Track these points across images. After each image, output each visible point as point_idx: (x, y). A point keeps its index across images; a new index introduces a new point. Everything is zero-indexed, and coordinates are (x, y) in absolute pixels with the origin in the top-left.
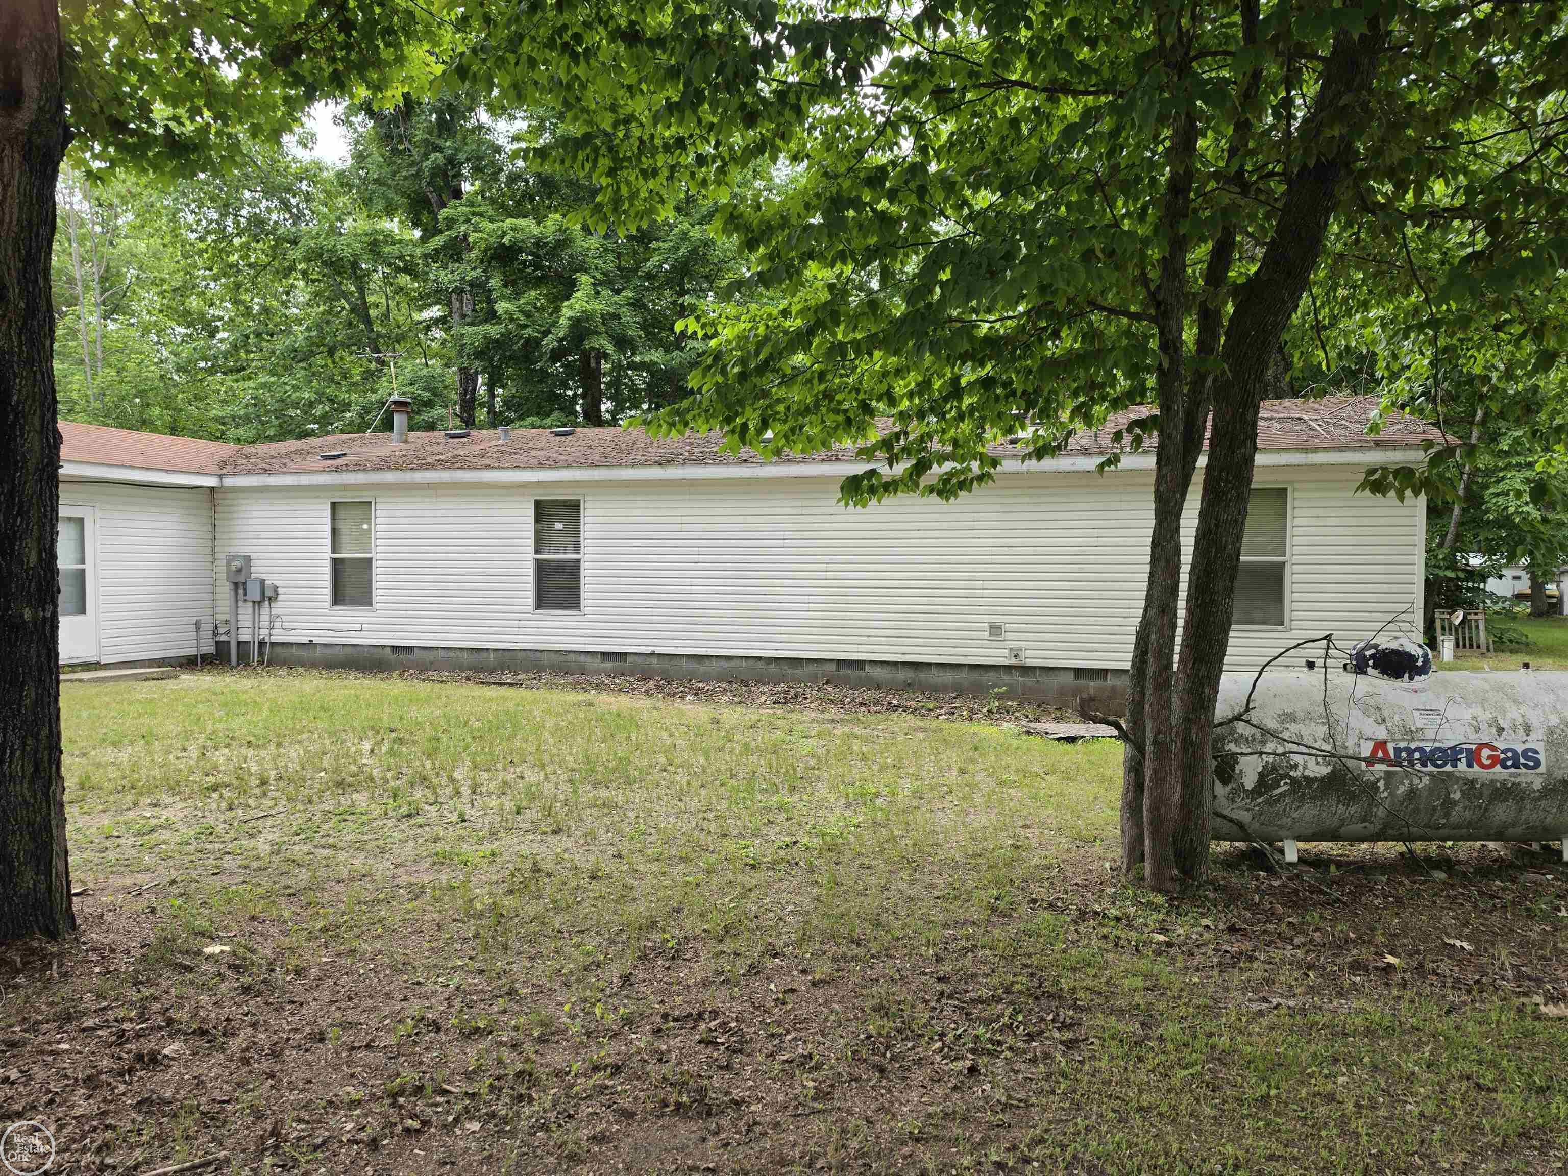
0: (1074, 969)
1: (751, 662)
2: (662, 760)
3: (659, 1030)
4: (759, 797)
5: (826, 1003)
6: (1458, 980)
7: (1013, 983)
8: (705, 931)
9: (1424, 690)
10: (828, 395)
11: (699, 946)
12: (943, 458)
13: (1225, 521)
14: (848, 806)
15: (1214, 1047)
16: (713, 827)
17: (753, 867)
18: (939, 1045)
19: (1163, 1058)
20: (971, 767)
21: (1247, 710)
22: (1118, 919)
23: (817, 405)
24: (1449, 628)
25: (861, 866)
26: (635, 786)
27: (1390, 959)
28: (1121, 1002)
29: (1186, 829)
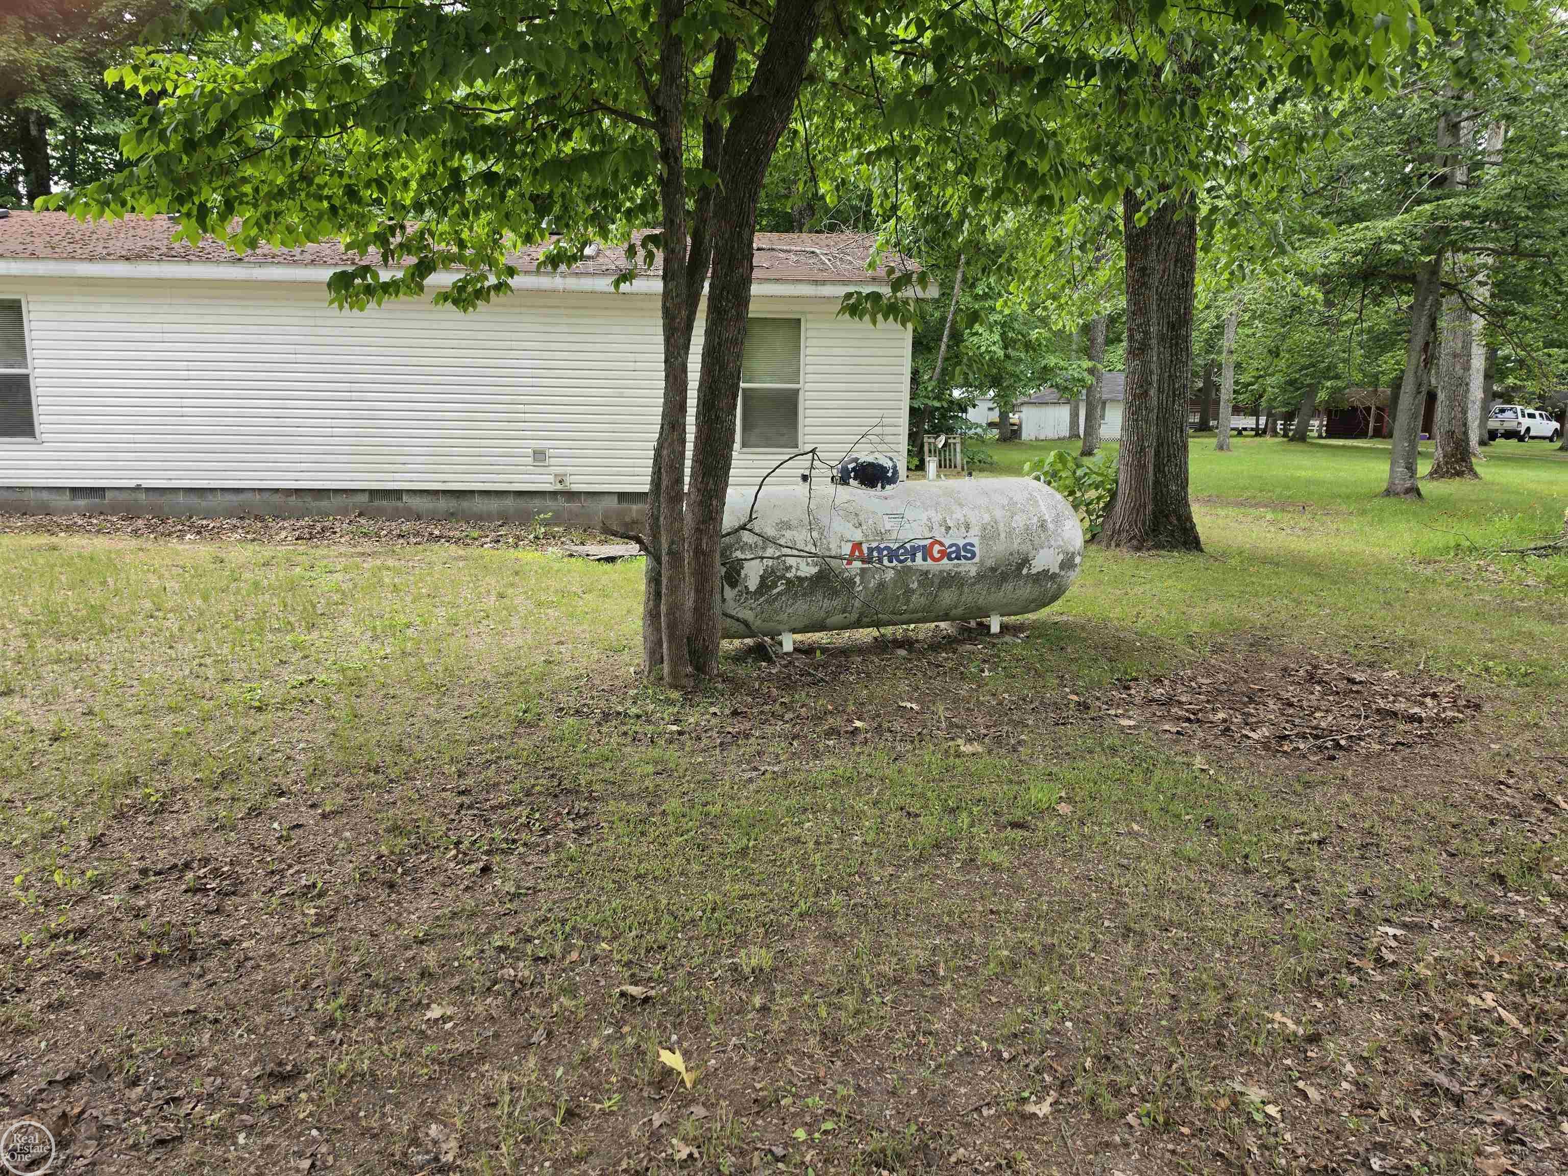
0: (592, 766)
1: (266, 495)
2: (148, 605)
3: (137, 887)
4: (270, 637)
5: (336, 832)
6: (905, 735)
7: (533, 786)
8: (197, 780)
9: (892, 497)
10: (306, 177)
11: (189, 796)
12: (448, 260)
13: (727, 340)
14: (375, 638)
15: (707, 815)
16: (211, 673)
17: (259, 709)
18: (454, 852)
19: (663, 829)
20: (510, 591)
21: (751, 520)
22: (638, 717)
23: (293, 190)
24: (933, 452)
25: (385, 696)
26: (111, 636)
27: (858, 724)
28: (633, 788)
29: (699, 630)
